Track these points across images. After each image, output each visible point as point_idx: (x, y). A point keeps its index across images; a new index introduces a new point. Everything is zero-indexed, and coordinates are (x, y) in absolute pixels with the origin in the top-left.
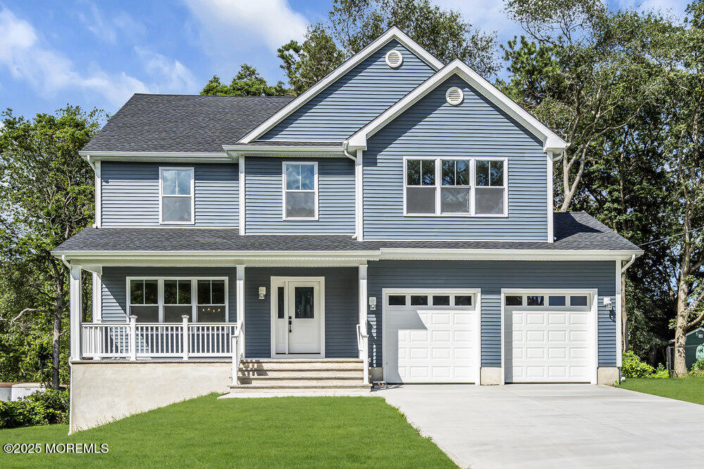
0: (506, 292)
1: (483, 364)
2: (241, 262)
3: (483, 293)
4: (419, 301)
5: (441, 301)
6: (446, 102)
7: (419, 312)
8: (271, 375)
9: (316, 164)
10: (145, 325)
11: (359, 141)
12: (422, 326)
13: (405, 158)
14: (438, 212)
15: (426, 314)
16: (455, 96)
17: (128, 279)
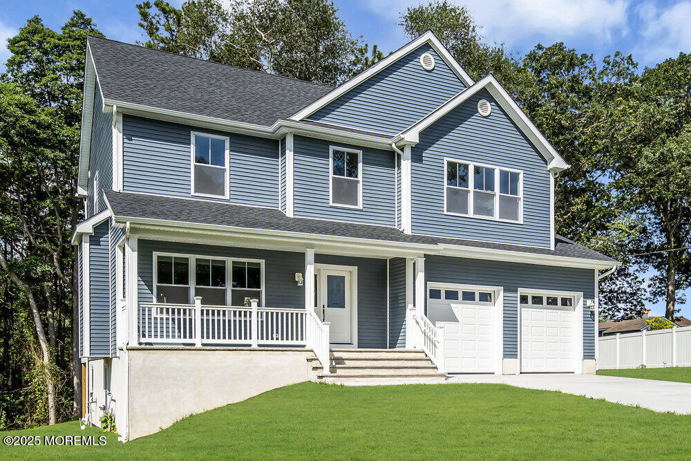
0: (522, 291)
1: (505, 356)
2: (311, 246)
3: (505, 290)
4: (452, 295)
5: (469, 296)
6: (477, 112)
7: (452, 305)
8: (348, 364)
9: (360, 153)
10: (210, 308)
11: (412, 137)
12: (455, 320)
13: (445, 159)
14: (471, 214)
15: (458, 308)
16: (485, 108)
17: (155, 254)
